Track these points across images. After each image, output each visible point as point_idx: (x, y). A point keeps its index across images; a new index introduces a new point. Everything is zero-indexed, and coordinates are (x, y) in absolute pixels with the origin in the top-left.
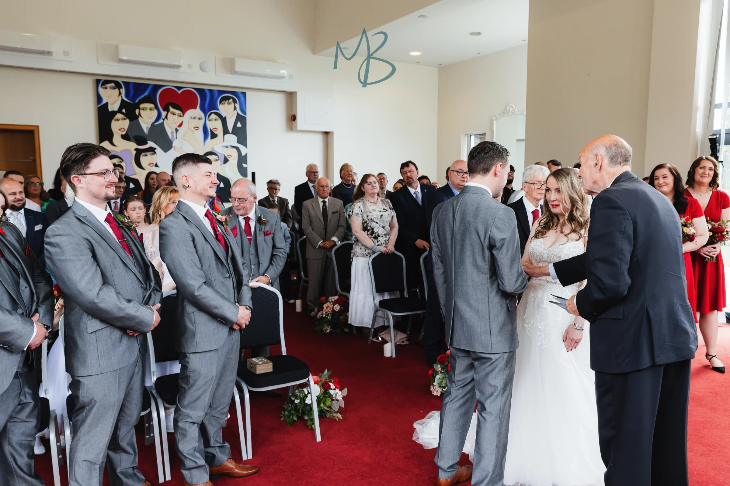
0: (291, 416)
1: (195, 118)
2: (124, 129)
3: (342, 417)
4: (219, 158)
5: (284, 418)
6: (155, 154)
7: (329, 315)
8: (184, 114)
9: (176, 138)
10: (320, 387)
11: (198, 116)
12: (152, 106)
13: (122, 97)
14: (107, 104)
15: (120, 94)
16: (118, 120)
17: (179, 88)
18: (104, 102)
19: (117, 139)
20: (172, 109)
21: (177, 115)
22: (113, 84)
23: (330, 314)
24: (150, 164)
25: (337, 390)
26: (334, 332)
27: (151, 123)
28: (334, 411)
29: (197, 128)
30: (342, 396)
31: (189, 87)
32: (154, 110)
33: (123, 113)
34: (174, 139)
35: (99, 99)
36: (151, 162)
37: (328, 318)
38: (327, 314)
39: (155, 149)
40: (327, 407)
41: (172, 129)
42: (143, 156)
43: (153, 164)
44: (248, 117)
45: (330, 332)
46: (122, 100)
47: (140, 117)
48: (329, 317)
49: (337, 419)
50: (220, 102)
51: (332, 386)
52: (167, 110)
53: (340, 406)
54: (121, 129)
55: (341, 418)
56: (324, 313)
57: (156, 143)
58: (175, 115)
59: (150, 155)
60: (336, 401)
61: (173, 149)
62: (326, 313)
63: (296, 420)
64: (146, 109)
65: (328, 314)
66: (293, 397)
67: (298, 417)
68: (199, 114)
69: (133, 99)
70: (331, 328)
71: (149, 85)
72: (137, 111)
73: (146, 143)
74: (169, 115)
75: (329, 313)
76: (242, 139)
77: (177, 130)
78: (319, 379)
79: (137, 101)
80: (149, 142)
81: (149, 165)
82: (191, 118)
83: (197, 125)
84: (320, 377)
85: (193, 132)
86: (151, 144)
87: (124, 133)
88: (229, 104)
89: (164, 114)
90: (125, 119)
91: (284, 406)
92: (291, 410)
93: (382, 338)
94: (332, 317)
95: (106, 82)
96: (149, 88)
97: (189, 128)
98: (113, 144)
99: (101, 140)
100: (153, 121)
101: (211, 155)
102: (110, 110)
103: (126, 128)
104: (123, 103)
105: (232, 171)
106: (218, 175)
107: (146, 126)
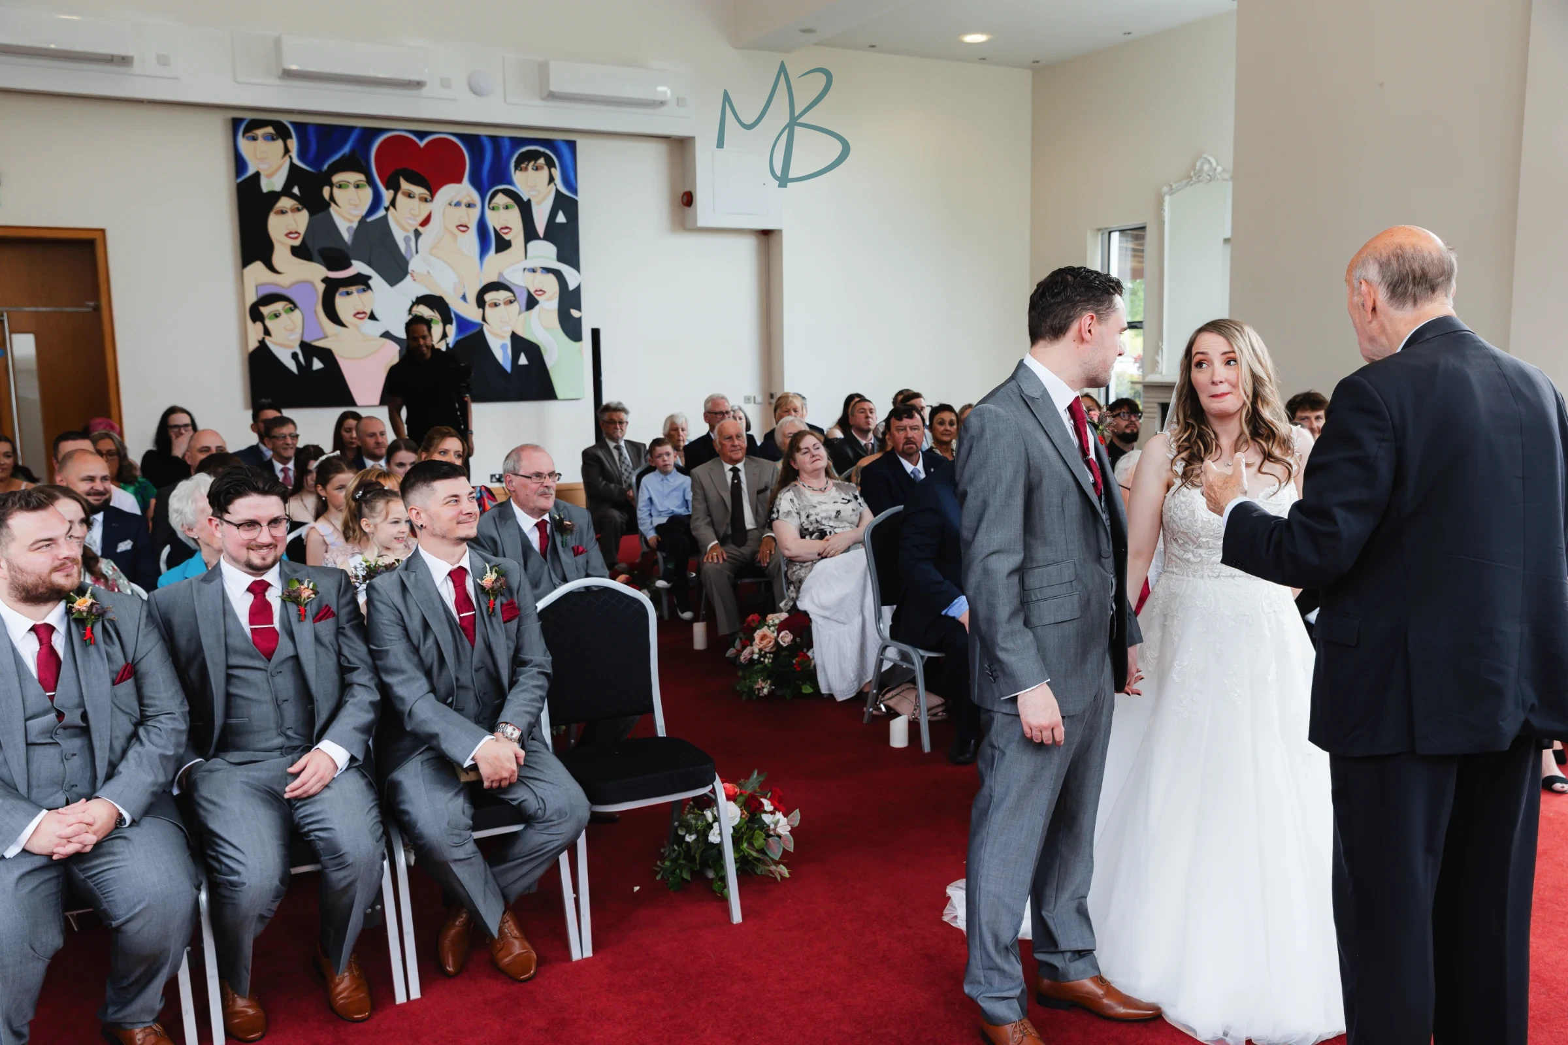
0: (678, 871)
1: (458, 204)
2: (296, 233)
3: (789, 873)
4: (514, 296)
5: (662, 876)
6: (370, 291)
7: (768, 655)
8: (432, 196)
9: (417, 252)
10: (740, 807)
11: (465, 201)
12: (361, 177)
13: (291, 157)
14: (257, 175)
15: (287, 151)
16: (283, 212)
17: (421, 135)
18: (251, 171)
19: (281, 255)
20: (405, 185)
21: (417, 197)
22: (270, 130)
23: (770, 653)
24: (358, 313)
25: (779, 815)
26: (779, 693)
27: (358, 219)
28: (772, 859)
29: (463, 227)
30: (789, 829)
31: (444, 132)
32: (363, 186)
33: (293, 196)
34: (412, 253)
35: (240, 164)
36: (360, 308)
37: (764, 662)
38: (763, 653)
39: (369, 278)
40: (757, 851)
41: (407, 231)
42: (341, 294)
43: (364, 313)
44: (582, 199)
45: (769, 692)
46: (293, 166)
47: (333, 204)
48: (766, 660)
49: (779, 878)
50: (516, 168)
51: (768, 805)
52: (394, 186)
53: (784, 849)
54: (291, 233)
55: (787, 875)
56: (756, 650)
57: (369, 264)
58: (414, 197)
59: (358, 291)
60: (777, 838)
61: (409, 277)
62: (760, 650)
63: (689, 879)
64: (347, 187)
65: (766, 653)
66: (682, 830)
67: (693, 873)
68: (469, 195)
69: (316, 162)
70: (771, 685)
71: (352, 128)
72: (326, 191)
73: (349, 265)
74: (400, 197)
75: (767, 650)
76: (569, 253)
77: (417, 234)
78: (737, 790)
79: (326, 167)
80: (353, 262)
81: (355, 315)
82: (450, 204)
83: (464, 222)
84: (741, 786)
85: (455, 237)
86: (358, 267)
87: (297, 243)
88: (537, 169)
89: (387, 195)
90: (298, 210)
91: (662, 850)
92: (677, 858)
93: (885, 706)
94: (773, 659)
95: (255, 124)
96: (354, 136)
97: (446, 228)
98: (272, 269)
99: (246, 260)
100: (364, 212)
101: (497, 290)
102: (265, 189)
103: (302, 230)
104: (294, 173)
105: (546, 328)
106: (514, 336)
107: (347, 224)
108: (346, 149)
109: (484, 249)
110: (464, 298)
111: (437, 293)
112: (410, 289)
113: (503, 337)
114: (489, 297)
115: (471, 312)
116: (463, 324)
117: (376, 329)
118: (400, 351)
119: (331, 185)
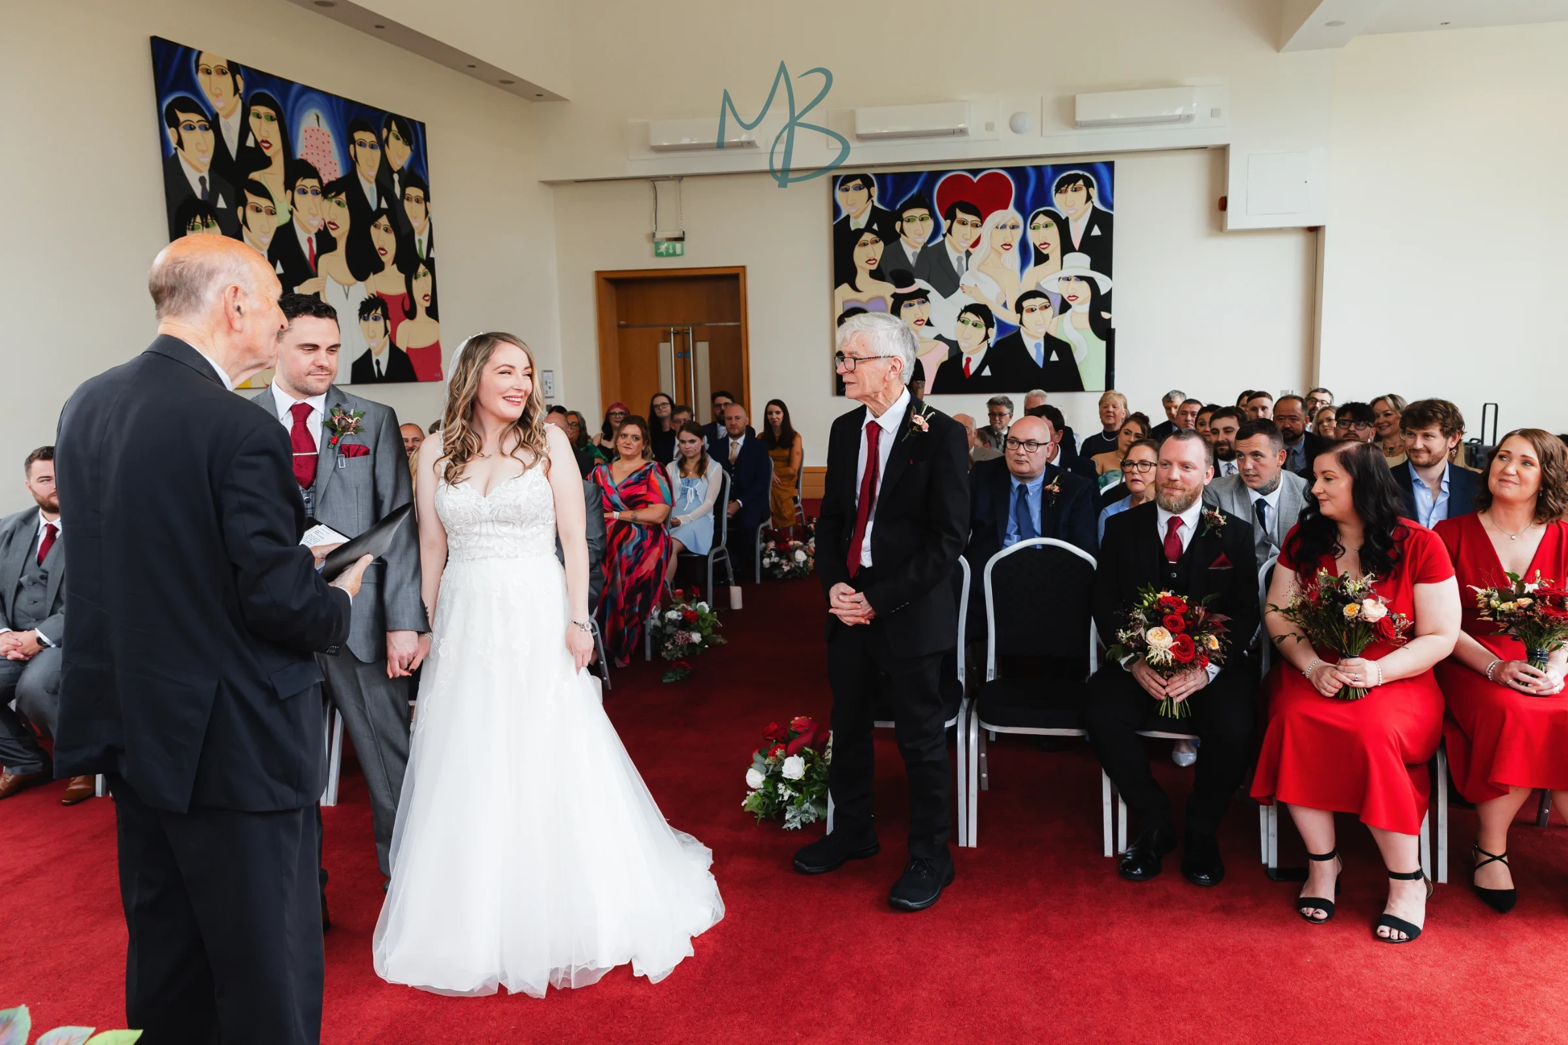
1: (1004, 227)
2: (874, 259)
4: (1049, 302)
6: (928, 303)
8: (982, 222)
9: (967, 269)
11: (1010, 223)
12: (925, 212)
13: (873, 201)
14: (848, 217)
15: (870, 196)
16: (865, 245)
17: (975, 172)
18: (843, 215)
19: (862, 279)
20: (960, 215)
21: (970, 224)
22: (858, 182)
24: (918, 321)
27: (922, 245)
29: (1007, 246)
31: (995, 168)
32: (928, 218)
33: (873, 232)
34: (963, 270)
35: (836, 210)
36: (919, 317)
39: (928, 292)
41: (959, 252)
42: (905, 306)
43: (922, 320)
46: (873, 207)
47: (902, 235)
50: (1058, 190)
52: (951, 216)
54: (870, 260)
57: (928, 281)
58: (967, 224)
59: (919, 303)
61: (960, 289)
64: (914, 220)
68: (1013, 218)
71: (920, 173)
72: (898, 225)
73: (914, 282)
74: (955, 225)
76: (1102, 258)
77: (968, 254)
79: (898, 206)
80: (916, 280)
81: (915, 322)
82: (997, 227)
83: (1008, 241)
85: (1000, 254)
86: (920, 284)
87: (874, 267)
88: (1076, 190)
89: (945, 224)
90: (877, 242)
95: (849, 179)
96: (921, 180)
97: (992, 247)
98: (857, 290)
99: (837, 283)
100: (926, 241)
101: (1034, 298)
102: (853, 228)
103: (878, 258)
104: (875, 213)
105: (1076, 328)
106: (1048, 338)
107: (912, 250)
108: (915, 191)
109: (1024, 263)
110: (1005, 305)
111: (982, 303)
112: (960, 299)
113: (1038, 338)
114: (1026, 304)
115: (1011, 318)
116: (1003, 327)
117: (931, 333)
118: (950, 351)
119: (902, 220)
